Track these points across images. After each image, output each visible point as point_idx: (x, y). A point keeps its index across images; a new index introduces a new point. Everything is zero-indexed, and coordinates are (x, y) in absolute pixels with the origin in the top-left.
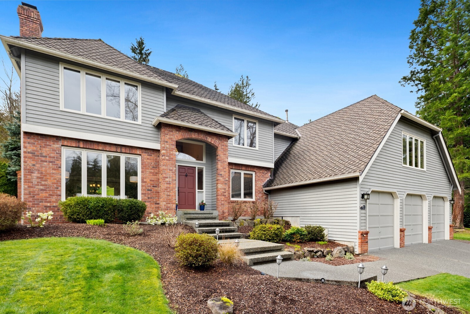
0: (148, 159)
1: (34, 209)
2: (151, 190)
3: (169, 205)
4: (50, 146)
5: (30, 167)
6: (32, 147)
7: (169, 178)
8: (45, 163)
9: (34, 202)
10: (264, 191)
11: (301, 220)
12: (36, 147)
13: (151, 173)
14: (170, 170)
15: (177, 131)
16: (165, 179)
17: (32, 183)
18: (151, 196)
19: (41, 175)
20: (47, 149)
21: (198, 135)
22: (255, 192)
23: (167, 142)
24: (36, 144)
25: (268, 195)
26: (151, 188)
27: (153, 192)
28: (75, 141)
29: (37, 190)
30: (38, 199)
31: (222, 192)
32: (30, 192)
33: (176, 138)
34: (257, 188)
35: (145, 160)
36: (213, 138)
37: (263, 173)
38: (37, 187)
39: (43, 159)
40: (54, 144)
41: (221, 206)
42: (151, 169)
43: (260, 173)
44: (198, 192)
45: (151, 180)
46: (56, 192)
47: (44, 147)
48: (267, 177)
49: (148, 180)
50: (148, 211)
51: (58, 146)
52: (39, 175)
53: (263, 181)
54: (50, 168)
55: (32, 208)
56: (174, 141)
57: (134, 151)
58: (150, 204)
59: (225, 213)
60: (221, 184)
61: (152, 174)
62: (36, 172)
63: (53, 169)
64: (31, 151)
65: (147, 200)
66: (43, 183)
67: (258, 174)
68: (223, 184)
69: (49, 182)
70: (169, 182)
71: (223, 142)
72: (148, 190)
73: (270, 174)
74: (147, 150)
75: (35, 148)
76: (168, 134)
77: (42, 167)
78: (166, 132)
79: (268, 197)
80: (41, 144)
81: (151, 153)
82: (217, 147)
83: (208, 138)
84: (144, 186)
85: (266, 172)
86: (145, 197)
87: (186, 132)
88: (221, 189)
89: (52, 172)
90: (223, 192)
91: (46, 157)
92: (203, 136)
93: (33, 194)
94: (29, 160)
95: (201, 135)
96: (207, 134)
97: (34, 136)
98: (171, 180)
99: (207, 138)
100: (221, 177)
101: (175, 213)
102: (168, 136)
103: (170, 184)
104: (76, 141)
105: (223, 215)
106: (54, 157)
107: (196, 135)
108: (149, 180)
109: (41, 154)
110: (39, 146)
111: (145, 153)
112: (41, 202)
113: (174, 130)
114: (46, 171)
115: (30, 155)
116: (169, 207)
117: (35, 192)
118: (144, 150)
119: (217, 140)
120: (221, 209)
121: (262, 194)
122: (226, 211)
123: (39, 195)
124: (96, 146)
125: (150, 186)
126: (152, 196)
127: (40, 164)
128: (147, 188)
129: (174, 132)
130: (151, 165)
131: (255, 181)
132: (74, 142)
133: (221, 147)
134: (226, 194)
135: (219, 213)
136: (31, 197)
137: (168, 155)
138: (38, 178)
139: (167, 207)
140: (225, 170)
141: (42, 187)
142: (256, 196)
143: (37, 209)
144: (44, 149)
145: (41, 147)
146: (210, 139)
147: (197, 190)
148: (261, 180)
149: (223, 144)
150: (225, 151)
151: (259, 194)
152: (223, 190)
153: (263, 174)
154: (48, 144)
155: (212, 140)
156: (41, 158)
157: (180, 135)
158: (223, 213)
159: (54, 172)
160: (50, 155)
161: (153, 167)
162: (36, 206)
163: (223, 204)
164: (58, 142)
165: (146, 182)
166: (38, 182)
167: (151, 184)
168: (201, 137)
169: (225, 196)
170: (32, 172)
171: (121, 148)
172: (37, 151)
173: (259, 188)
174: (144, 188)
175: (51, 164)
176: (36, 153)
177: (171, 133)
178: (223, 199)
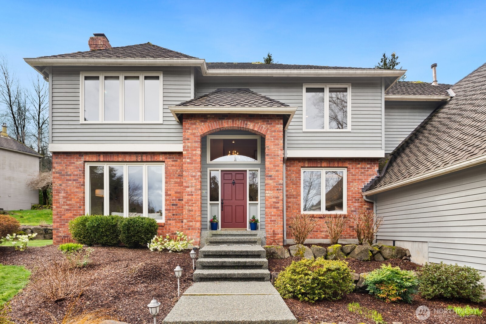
0: (173, 165)
1: (61, 229)
2: (177, 205)
3: (191, 224)
4: (74, 163)
5: (58, 187)
6: (59, 167)
7: (191, 187)
8: (70, 182)
9: (61, 222)
10: (364, 197)
11: (431, 250)
12: (62, 166)
13: (176, 183)
14: (192, 176)
15: (202, 121)
16: (185, 190)
17: (59, 203)
18: (176, 212)
19: (66, 195)
20: (72, 167)
21: (233, 121)
22: (348, 200)
23: (188, 139)
24: (62, 163)
25: (373, 203)
26: (176, 202)
27: (179, 207)
28: (95, 155)
29: (63, 210)
30: (64, 220)
31: (272, 203)
32: (58, 212)
33: (200, 131)
34: (350, 193)
35: (169, 168)
36: (258, 123)
37: (362, 168)
38: (63, 207)
39: (68, 178)
40: (77, 161)
41: (271, 224)
42: (177, 178)
43: (356, 169)
44: (249, 204)
45: (176, 193)
46: (79, 211)
47: (69, 166)
48: (372, 173)
49: (172, 192)
50: (173, 232)
51: (80, 163)
52: (64, 195)
53: (363, 182)
54: (74, 186)
55: (59, 229)
56: (197, 137)
57: (156, 158)
58: (176, 222)
59: (278, 234)
60: (271, 190)
61: (177, 185)
62: (63, 192)
63: (76, 188)
64: (58, 171)
65: (171, 217)
66: (68, 202)
67: (351, 171)
68: (273, 190)
69: (73, 202)
70: (192, 192)
71: (274, 126)
72: (173, 205)
73: (377, 169)
74: (171, 155)
75: (61, 168)
76: (190, 128)
77: (67, 186)
78: (187, 126)
79: (373, 207)
80: (66, 163)
81: (176, 158)
82: (265, 135)
83: (249, 123)
84: (168, 200)
85: (369, 166)
86: (170, 214)
87: (215, 121)
88: (270, 198)
89: (75, 190)
90: (274, 202)
91: (70, 175)
92: (241, 123)
93: (60, 215)
94: (57, 180)
95: (237, 121)
96: (247, 119)
97: (61, 156)
98: (193, 189)
99: (246, 124)
100: (271, 179)
101: (199, 235)
102: (189, 131)
103: (193, 195)
104: (97, 155)
105: (274, 237)
106: (77, 175)
107: (229, 123)
108: (174, 193)
109: (66, 173)
110: (65, 165)
111: (169, 158)
112: (66, 223)
113: (198, 121)
114: (70, 190)
115: (58, 175)
116: (191, 226)
117: (61, 212)
118: (168, 155)
119: (263, 124)
120: (271, 229)
121: (361, 202)
122: (280, 231)
123: (64, 215)
124: (116, 158)
125: (176, 200)
126: (178, 212)
127: (66, 183)
128: (171, 202)
129: (197, 124)
130: (176, 173)
131: (348, 182)
132: (95, 157)
133: (271, 134)
134: (280, 205)
135: (267, 234)
136: (58, 217)
137: (190, 156)
138: (64, 197)
139: (188, 226)
140: (277, 168)
141: (67, 207)
142: (349, 206)
143: (63, 229)
144: (69, 167)
145: (66, 166)
146: (251, 125)
147: (248, 202)
148: (359, 180)
149: (273, 129)
150: (277, 139)
151: (355, 202)
152: (274, 200)
153: (363, 170)
154: (72, 162)
155: (254, 126)
156: (66, 177)
157: (206, 127)
158: (274, 234)
159: (77, 190)
160: (74, 173)
161: (179, 176)
162: (62, 226)
163: (275, 221)
164: (81, 158)
165: (170, 195)
166: (64, 202)
167: (177, 197)
168: (238, 124)
169: (278, 208)
170: (59, 193)
171: (142, 156)
172: (63, 170)
173: (354, 193)
174: (168, 202)
175: (74, 182)
176: (62, 172)
177: (194, 126)
178: (274, 213)
